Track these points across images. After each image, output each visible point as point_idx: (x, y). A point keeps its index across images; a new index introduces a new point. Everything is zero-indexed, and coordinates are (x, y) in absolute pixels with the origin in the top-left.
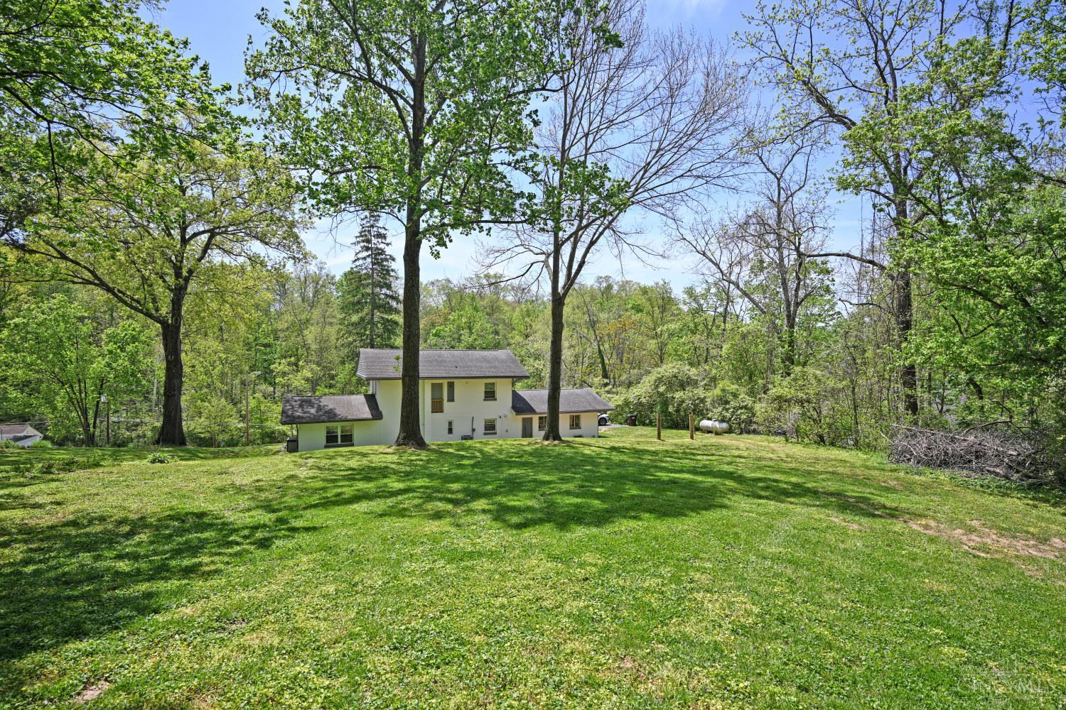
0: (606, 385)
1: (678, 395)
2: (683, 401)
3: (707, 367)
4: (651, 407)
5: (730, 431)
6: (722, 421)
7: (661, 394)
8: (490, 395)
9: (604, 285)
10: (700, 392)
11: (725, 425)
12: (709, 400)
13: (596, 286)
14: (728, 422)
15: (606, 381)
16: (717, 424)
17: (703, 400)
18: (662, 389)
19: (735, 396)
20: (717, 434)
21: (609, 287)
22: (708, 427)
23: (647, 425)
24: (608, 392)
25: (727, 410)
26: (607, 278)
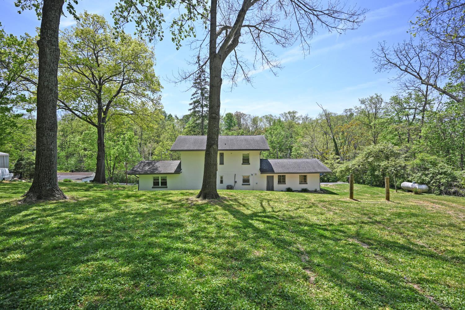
0: (338, 159)
1: (383, 164)
2: (387, 168)
3: (408, 145)
4: (364, 172)
5: (429, 191)
6: (422, 183)
7: (370, 163)
8: (246, 161)
9: (349, 113)
10: (401, 161)
11: (424, 187)
12: (409, 168)
13: (345, 114)
14: (427, 184)
15: (337, 156)
16: (417, 186)
17: (404, 168)
18: (370, 160)
19: (434, 164)
20: (416, 193)
21: (352, 115)
22: (408, 187)
23: (362, 183)
24: (338, 163)
25: (427, 175)
26: (350, 110)
